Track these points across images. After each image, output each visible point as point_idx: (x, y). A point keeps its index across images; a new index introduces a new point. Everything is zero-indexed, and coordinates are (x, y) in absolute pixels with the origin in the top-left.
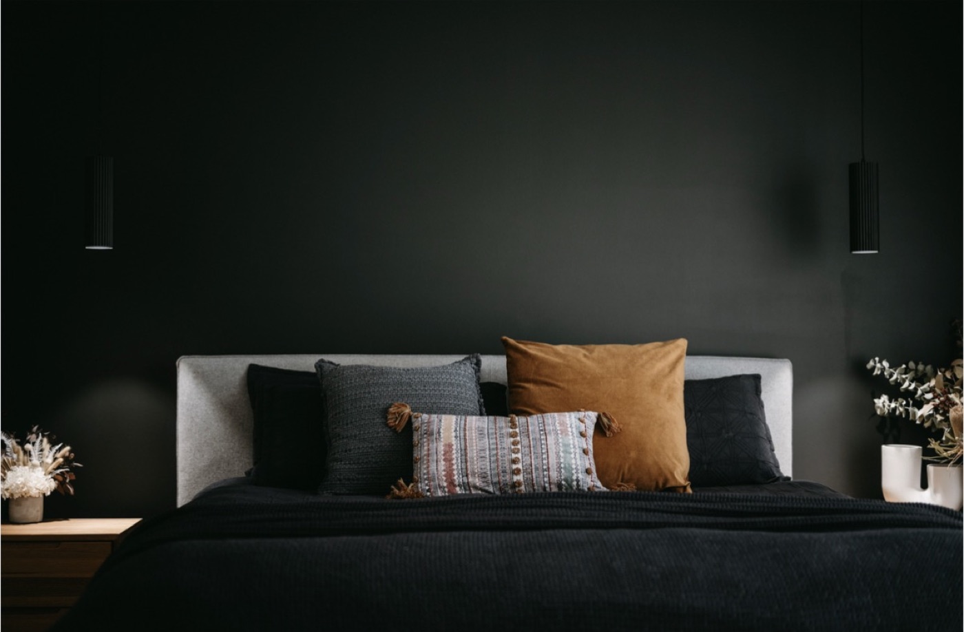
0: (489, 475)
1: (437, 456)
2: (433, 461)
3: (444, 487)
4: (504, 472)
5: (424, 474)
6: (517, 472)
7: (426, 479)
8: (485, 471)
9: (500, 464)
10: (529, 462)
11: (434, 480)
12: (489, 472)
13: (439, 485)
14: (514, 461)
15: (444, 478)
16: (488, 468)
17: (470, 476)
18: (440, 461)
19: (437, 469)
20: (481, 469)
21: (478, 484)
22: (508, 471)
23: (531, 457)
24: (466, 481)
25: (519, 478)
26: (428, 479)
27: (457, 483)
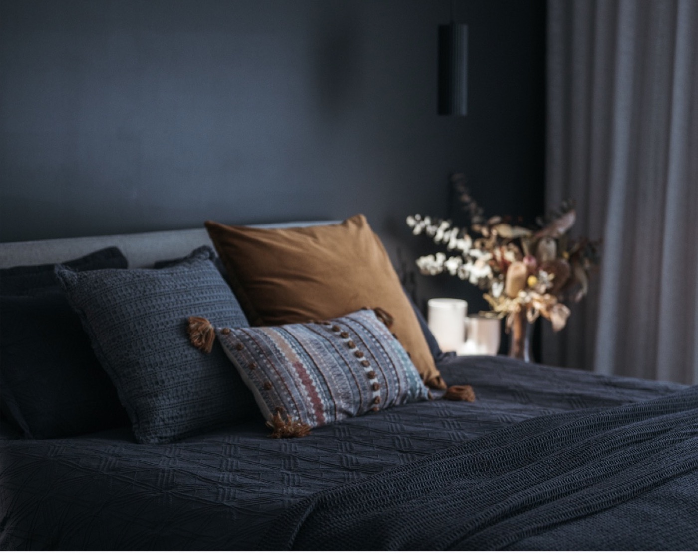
0: (352, 395)
1: (293, 379)
2: (292, 385)
3: (313, 415)
4: (364, 389)
5: (289, 403)
6: (374, 388)
7: (293, 409)
8: (347, 390)
9: (358, 380)
10: (382, 375)
11: (302, 409)
12: (351, 392)
13: (308, 413)
14: (370, 376)
15: (312, 404)
16: (349, 387)
17: (334, 398)
18: (300, 385)
19: (301, 395)
20: (343, 389)
21: (343, 406)
22: (368, 388)
23: (380, 369)
24: (332, 404)
25: (377, 393)
26: (296, 407)
27: (324, 408)
